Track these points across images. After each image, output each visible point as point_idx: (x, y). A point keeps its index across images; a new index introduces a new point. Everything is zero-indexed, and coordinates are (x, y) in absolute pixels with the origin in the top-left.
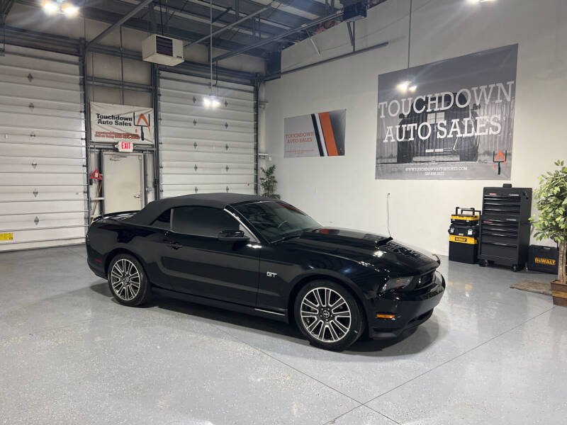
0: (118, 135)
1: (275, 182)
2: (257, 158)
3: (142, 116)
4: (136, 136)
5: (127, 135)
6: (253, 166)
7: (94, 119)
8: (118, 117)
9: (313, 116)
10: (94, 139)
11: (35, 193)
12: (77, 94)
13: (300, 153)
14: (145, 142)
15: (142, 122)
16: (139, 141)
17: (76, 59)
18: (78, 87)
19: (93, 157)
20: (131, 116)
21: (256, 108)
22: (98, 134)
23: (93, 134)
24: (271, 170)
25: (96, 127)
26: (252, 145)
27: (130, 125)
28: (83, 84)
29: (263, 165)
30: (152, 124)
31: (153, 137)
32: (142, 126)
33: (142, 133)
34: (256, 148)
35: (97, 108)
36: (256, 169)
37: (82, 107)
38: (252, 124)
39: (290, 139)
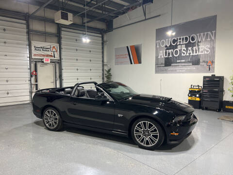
0: (44, 55)
1: (111, 75)
2: (103, 65)
3: (54, 47)
4: (51, 56)
5: (48, 56)
7: (33, 48)
8: (44, 48)
9: (127, 47)
10: (33, 57)
11: (7, 81)
12: (25, 37)
13: (121, 63)
14: (55, 58)
15: (54, 50)
16: (53, 58)
17: (24, 22)
18: (26, 34)
19: (33, 65)
20: (49, 47)
21: (103, 44)
22: (35, 55)
23: (33, 55)
24: (109, 70)
25: (34, 52)
26: (101, 60)
27: (49, 51)
28: (28, 33)
29: (106, 68)
30: (58, 50)
31: (58, 56)
32: (54, 52)
33: (54, 55)
34: (103, 61)
35: (34, 43)
36: (103, 70)
37: (27, 43)
38: (101, 51)
39: (117, 57)
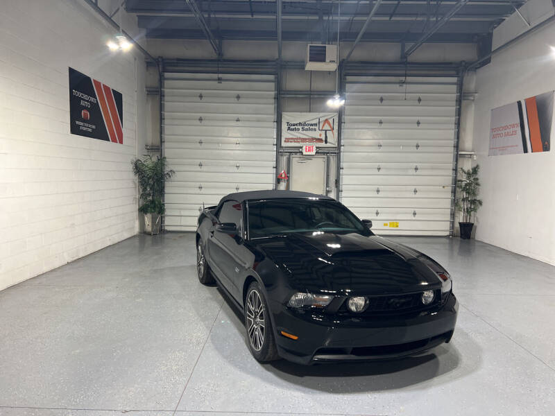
0: (304, 140)
1: (477, 184)
2: (457, 157)
3: (326, 120)
4: (320, 140)
5: (312, 139)
6: (451, 166)
7: (284, 127)
8: (305, 124)
9: (519, 103)
10: (284, 144)
12: (271, 108)
13: (503, 150)
14: (328, 145)
15: (327, 127)
16: (323, 144)
17: (272, 77)
18: (273, 101)
19: (284, 159)
20: (316, 121)
21: (459, 101)
22: (287, 140)
23: (283, 139)
24: (475, 170)
25: (286, 134)
26: (452, 143)
27: (315, 130)
28: (278, 99)
29: (467, 166)
30: (336, 127)
31: (336, 139)
32: (326, 131)
33: (326, 137)
34: (457, 147)
35: (288, 117)
36: (455, 170)
37: (274, 117)
38: (453, 119)
39: (496, 132)
